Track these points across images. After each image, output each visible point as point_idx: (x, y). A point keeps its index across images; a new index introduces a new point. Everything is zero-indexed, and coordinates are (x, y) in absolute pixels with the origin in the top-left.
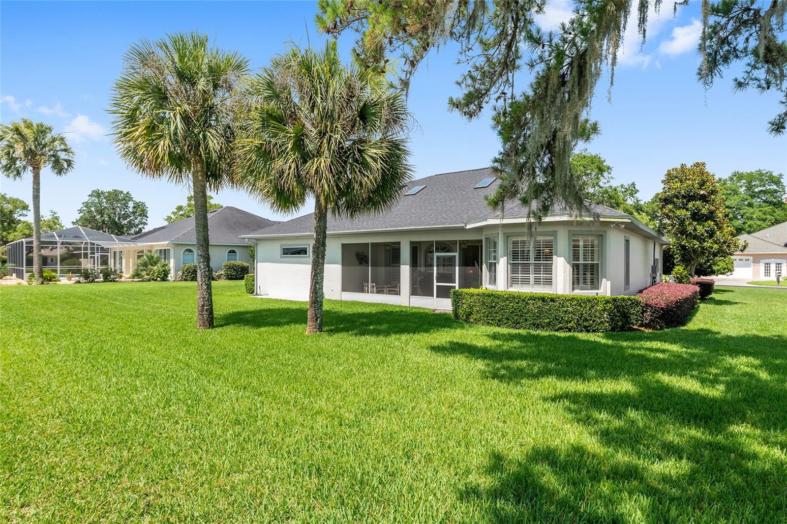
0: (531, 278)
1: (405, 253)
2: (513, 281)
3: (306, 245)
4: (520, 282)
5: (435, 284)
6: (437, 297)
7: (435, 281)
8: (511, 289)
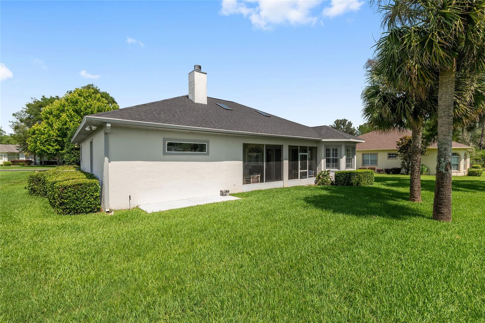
1: (285, 153)
2: (347, 166)
3: (206, 141)
4: (350, 166)
5: (299, 171)
6: (301, 178)
7: (299, 169)
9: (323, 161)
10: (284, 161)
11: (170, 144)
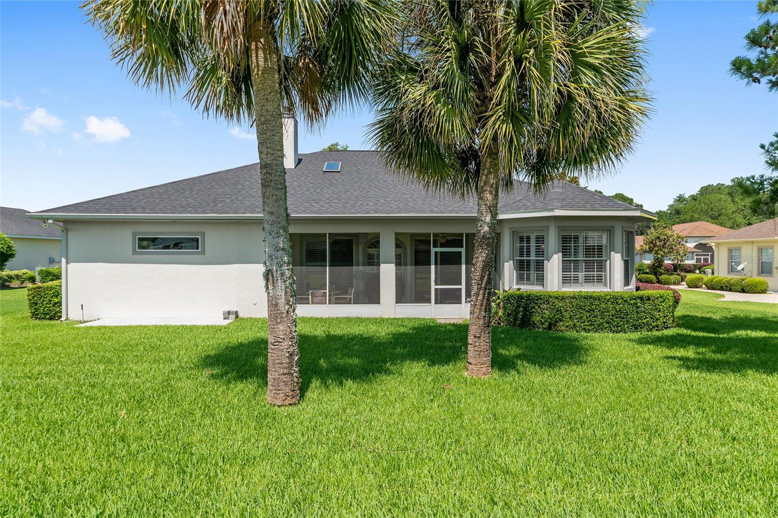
0: (580, 276)
2: (565, 280)
3: (197, 233)
4: (572, 281)
5: (433, 287)
6: (437, 303)
7: (433, 283)
8: (564, 290)
9: (507, 265)
10: (381, 265)
11: (140, 239)
